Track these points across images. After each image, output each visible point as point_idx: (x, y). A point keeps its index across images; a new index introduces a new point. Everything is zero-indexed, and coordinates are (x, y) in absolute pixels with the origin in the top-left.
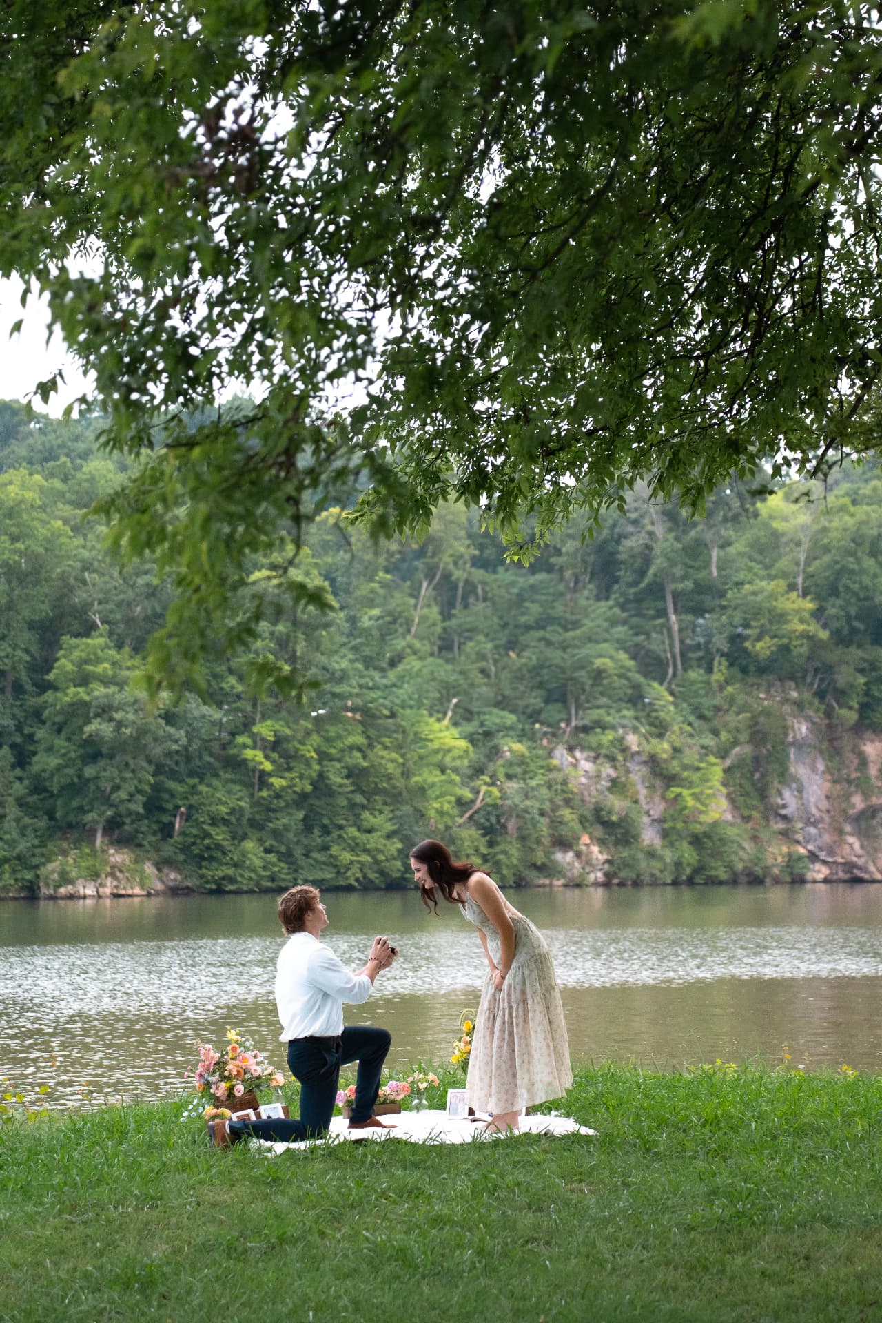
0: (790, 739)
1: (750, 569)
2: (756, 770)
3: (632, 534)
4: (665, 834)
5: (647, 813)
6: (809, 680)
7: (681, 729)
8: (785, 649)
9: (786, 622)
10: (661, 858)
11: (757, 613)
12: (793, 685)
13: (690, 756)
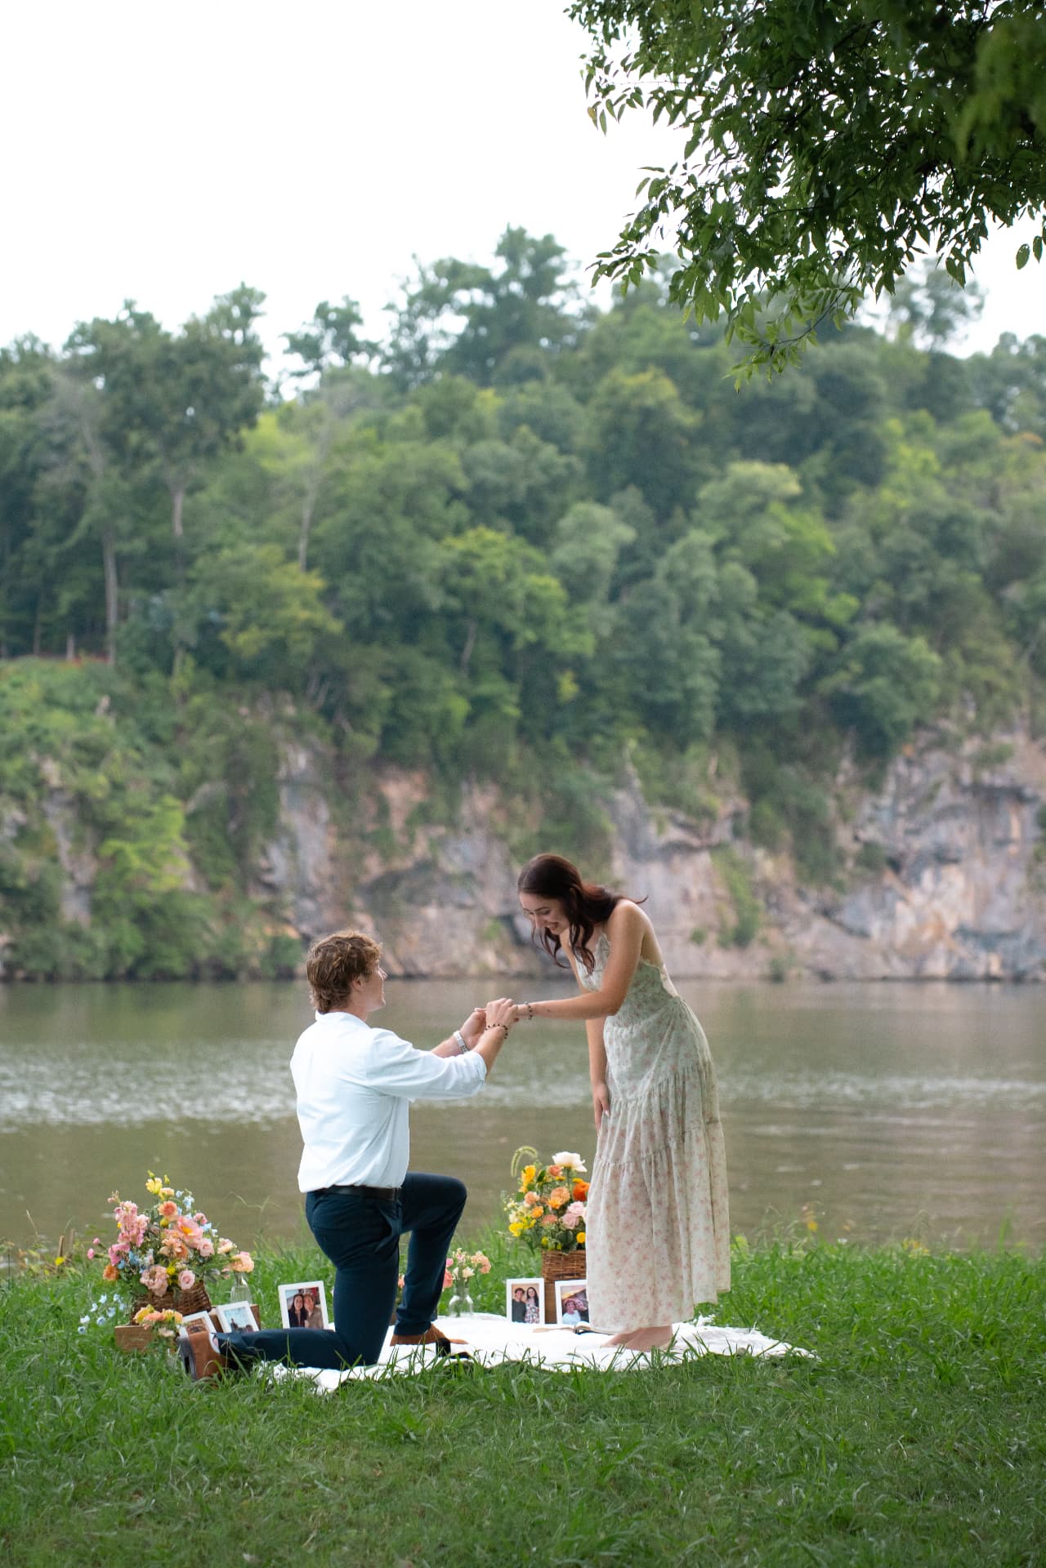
0: (282, 773)
1: (230, 527)
2: (232, 816)
3: (54, 465)
4: (96, 908)
5: (72, 877)
6: (312, 690)
7: (125, 757)
8: (280, 646)
9: (284, 606)
10: (90, 942)
11: (241, 590)
12: (288, 697)
13: (138, 796)
